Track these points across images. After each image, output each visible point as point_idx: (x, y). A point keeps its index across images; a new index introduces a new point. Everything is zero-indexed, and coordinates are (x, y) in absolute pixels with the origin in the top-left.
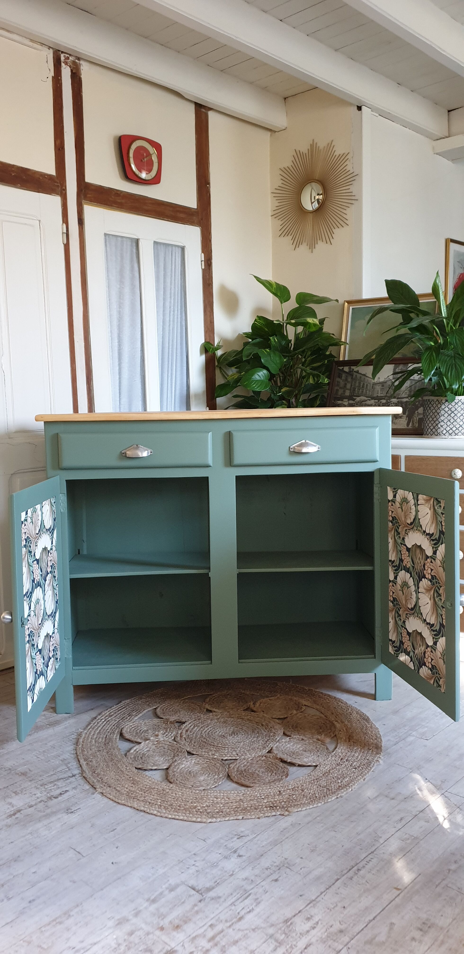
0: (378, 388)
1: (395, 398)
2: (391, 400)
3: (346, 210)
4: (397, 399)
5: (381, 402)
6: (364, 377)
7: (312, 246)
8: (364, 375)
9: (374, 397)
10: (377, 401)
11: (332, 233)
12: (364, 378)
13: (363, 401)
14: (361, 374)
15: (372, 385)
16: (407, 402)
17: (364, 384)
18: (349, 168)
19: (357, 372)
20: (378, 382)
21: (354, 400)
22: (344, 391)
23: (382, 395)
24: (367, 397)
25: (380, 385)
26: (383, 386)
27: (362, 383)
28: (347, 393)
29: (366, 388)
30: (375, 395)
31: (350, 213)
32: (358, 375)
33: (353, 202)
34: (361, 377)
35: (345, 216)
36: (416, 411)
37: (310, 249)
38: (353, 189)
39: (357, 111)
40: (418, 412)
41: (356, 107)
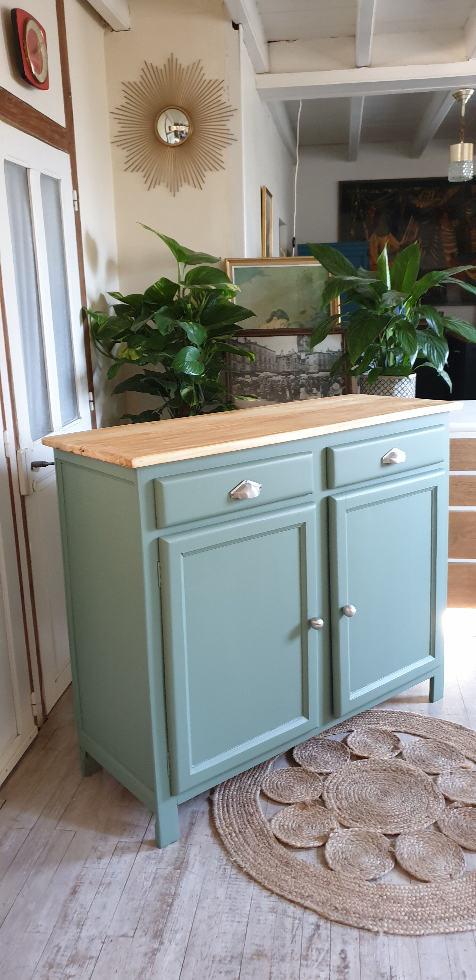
0: (283, 362)
1: (304, 373)
2: (301, 376)
3: (221, 150)
4: (307, 374)
5: (289, 378)
6: (263, 350)
7: (174, 188)
8: (264, 347)
9: (281, 373)
10: (284, 377)
11: (202, 176)
12: (265, 351)
13: (268, 378)
14: (260, 346)
15: (275, 359)
16: (318, 377)
17: (265, 358)
18: (224, 99)
19: (255, 344)
20: (282, 356)
21: (257, 376)
22: (244, 366)
23: (289, 370)
24: (272, 373)
25: (285, 358)
26: (288, 360)
27: (263, 357)
28: (248, 368)
29: (269, 362)
30: (281, 370)
31: (226, 154)
32: (257, 348)
33: (230, 141)
34: (260, 350)
35: (219, 157)
36: (331, 388)
37: (171, 191)
38: (229, 125)
39: (233, 29)
40: (332, 389)
41: (231, 25)
